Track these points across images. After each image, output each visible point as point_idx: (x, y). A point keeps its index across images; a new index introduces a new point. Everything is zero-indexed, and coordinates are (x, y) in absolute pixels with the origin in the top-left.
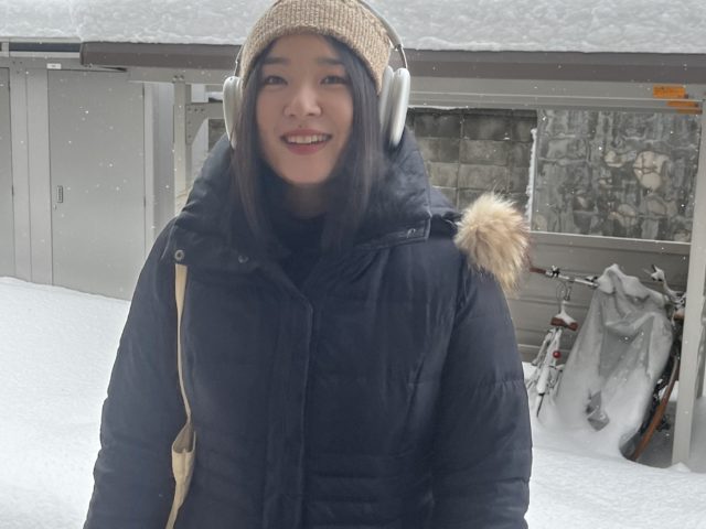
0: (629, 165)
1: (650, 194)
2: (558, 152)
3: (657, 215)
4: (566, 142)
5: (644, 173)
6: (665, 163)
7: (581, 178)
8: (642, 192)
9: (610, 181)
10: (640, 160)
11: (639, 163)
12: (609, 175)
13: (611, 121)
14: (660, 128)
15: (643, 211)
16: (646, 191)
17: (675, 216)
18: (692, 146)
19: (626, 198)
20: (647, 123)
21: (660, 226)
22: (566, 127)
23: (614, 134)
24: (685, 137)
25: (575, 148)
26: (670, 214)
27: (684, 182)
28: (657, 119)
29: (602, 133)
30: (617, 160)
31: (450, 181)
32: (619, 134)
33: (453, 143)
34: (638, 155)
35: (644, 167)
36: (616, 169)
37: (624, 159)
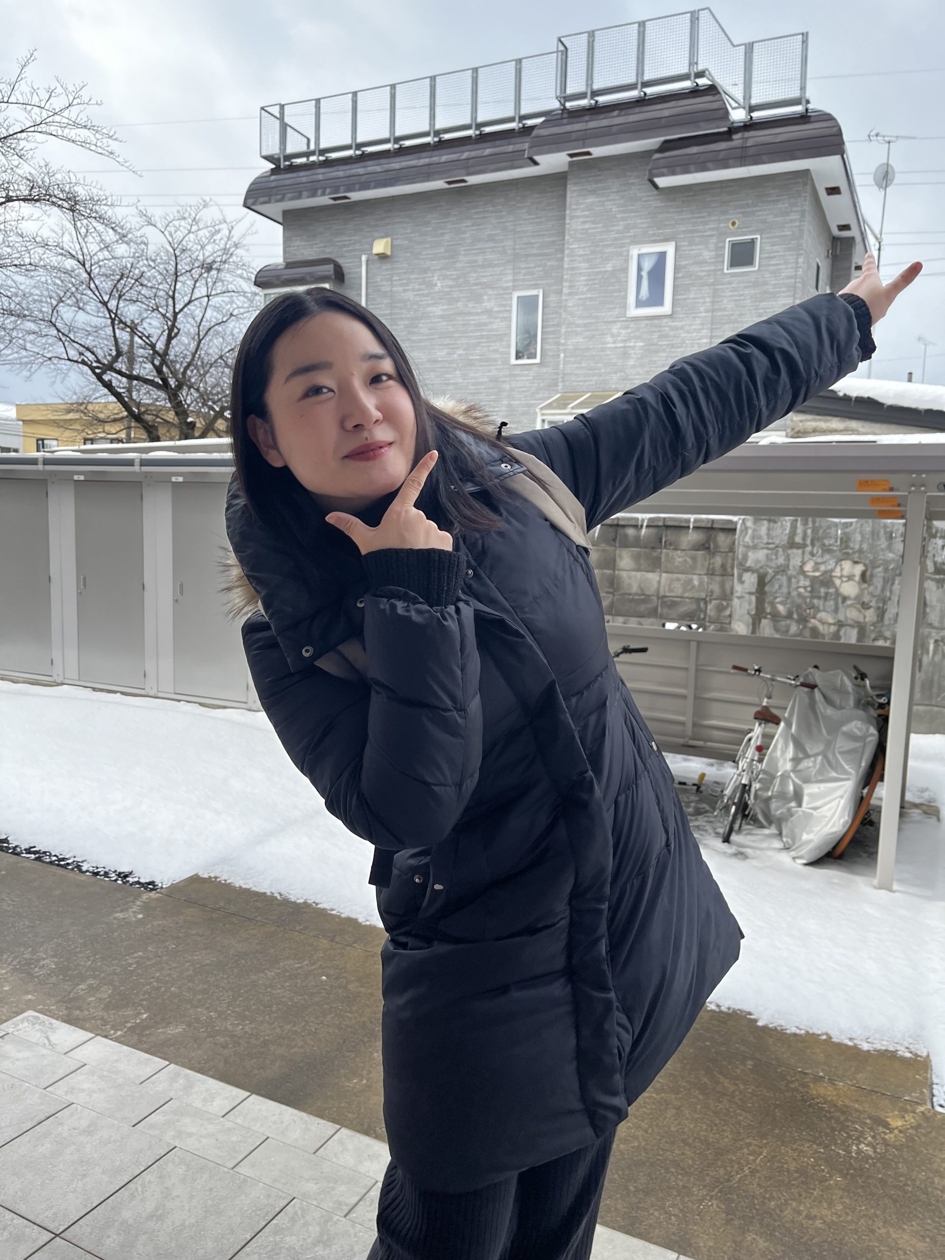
0: (828, 573)
1: (849, 602)
2: (758, 561)
3: (855, 621)
4: (765, 551)
5: (842, 582)
6: (862, 572)
7: (780, 587)
8: (840, 600)
9: (809, 589)
10: (838, 569)
11: (837, 573)
12: (807, 583)
13: (809, 531)
14: (858, 537)
15: (841, 617)
16: (845, 599)
17: (873, 623)
18: (891, 555)
19: (824, 605)
21: (859, 633)
22: (765, 537)
23: (813, 544)
24: (883, 546)
25: (774, 557)
26: (869, 621)
27: (883, 590)
28: (855, 529)
29: (800, 542)
30: (816, 569)
31: (651, 590)
32: (817, 544)
33: (655, 554)
34: (837, 563)
35: (841, 577)
36: (815, 577)
37: (823, 568)
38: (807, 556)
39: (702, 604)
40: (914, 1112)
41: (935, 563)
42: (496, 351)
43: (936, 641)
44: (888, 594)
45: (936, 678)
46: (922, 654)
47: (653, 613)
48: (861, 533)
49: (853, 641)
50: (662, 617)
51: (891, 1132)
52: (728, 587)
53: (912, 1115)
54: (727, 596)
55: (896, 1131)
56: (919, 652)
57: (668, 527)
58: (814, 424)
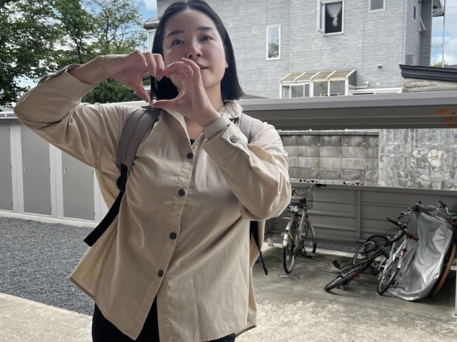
0: (425, 156)
1: (436, 170)
2: (390, 152)
3: (439, 179)
4: (393, 146)
5: (432, 159)
6: (443, 154)
7: (401, 163)
8: (431, 168)
9: (416, 164)
10: (430, 153)
11: (429, 155)
12: (415, 161)
13: (415, 136)
14: (440, 138)
15: (432, 177)
16: (434, 168)
17: (449, 179)
19: (424, 172)
20: (433, 136)
21: (442, 184)
22: (393, 139)
23: (417, 141)
25: (397, 148)
26: (447, 178)
27: (453, 163)
28: (438, 134)
29: (411, 141)
30: (419, 154)
31: (338, 166)
32: (419, 142)
33: (339, 148)
34: (429, 151)
35: (432, 157)
36: (418, 158)
37: (422, 153)
38: (414, 148)
39: (363, 173)
42: (259, 54)
47: (339, 177)
49: (439, 188)
50: (343, 179)
52: (375, 163)
54: (375, 169)
57: (344, 135)
58: (415, 83)
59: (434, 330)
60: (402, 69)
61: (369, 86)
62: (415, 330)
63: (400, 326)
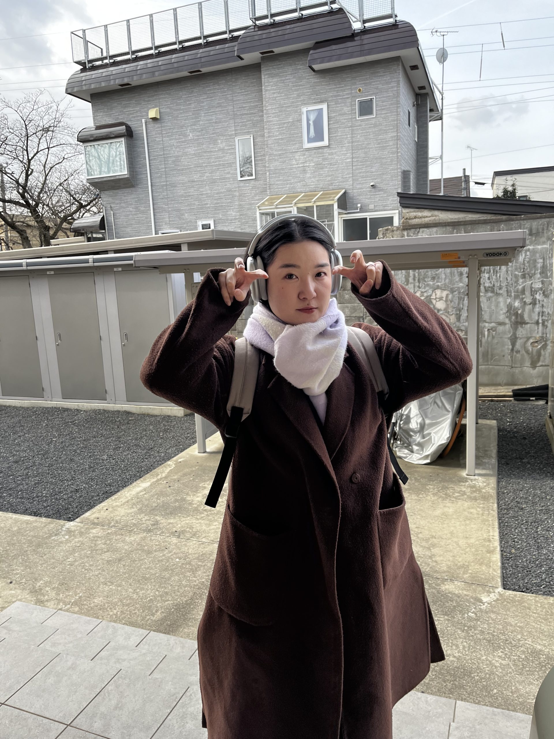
0: (429, 298)
1: (441, 312)
5: (436, 301)
6: (447, 295)
10: (434, 294)
11: (433, 297)
13: (417, 275)
14: (444, 276)
17: (455, 323)
18: (461, 284)
20: (436, 274)
23: (419, 282)
24: (457, 280)
27: (459, 304)
28: (441, 272)
29: (412, 281)
30: (422, 295)
32: (421, 282)
34: (433, 292)
35: (436, 298)
37: (425, 294)
38: (416, 289)
40: (494, 592)
41: (485, 287)
42: (228, 173)
43: (488, 330)
44: (462, 306)
45: (490, 350)
46: (481, 337)
48: (445, 273)
51: (484, 605)
53: (493, 594)
55: (486, 604)
56: (480, 336)
58: (415, 214)
59: (446, 494)
60: (400, 197)
61: (362, 210)
62: (427, 495)
63: (411, 494)
